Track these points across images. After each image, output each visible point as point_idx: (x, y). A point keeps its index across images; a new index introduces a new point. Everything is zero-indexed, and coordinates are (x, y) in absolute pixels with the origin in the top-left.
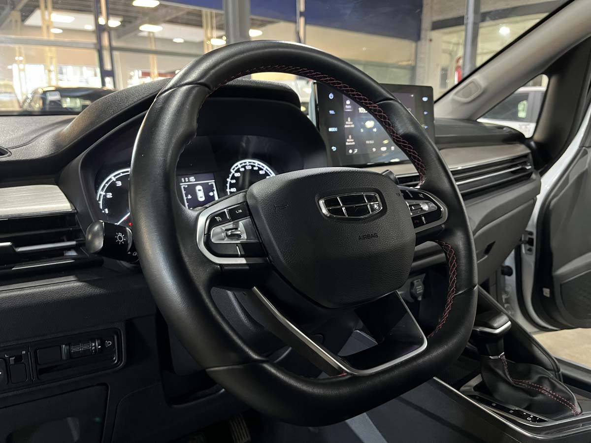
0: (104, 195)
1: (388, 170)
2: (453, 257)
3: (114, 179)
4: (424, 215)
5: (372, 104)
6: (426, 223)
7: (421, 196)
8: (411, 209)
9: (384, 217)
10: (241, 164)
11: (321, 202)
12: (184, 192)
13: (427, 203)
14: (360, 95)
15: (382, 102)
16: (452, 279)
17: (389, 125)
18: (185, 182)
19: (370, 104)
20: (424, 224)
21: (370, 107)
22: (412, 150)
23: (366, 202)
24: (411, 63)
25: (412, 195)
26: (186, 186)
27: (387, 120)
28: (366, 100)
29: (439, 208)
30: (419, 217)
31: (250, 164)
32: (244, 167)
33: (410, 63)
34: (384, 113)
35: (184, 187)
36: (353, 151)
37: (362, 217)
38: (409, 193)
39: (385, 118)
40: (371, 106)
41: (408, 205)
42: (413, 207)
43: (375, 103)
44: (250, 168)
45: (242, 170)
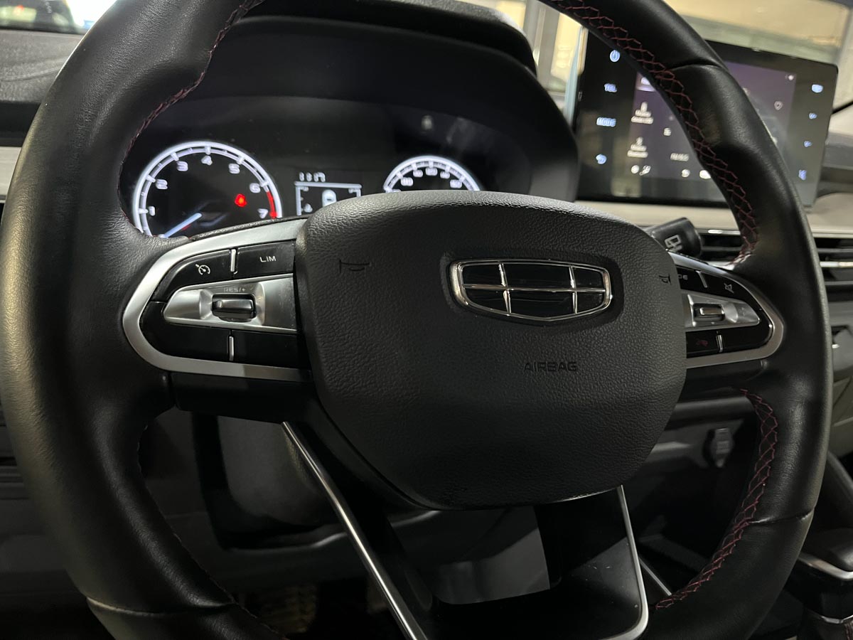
0: (152, 183)
1: (685, 219)
2: (773, 434)
3: (176, 158)
4: (722, 332)
5: (661, 69)
6: (724, 352)
7: (729, 288)
8: (696, 314)
9: (609, 325)
10: (418, 163)
11: (456, 272)
12: (299, 199)
13: (738, 307)
14: (638, 46)
15: (683, 67)
16: (756, 482)
17: (693, 121)
18: (306, 180)
19: (659, 68)
20: (718, 352)
21: (657, 77)
22: (733, 184)
23: (570, 286)
24: (838, 44)
25: (708, 284)
26: (306, 189)
27: (691, 110)
28: (649, 58)
29: (765, 321)
30: (712, 335)
31: (436, 166)
32: (423, 169)
33: (833, 42)
34: (685, 93)
35: (301, 191)
36: (641, 170)
37: (550, 319)
38: (701, 277)
39: (687, 105)
40: (661, 74)
41: (692, 303)
42: (701, 310)
43: (669, 68)
44: (434, 173)
45: (418, 174)
